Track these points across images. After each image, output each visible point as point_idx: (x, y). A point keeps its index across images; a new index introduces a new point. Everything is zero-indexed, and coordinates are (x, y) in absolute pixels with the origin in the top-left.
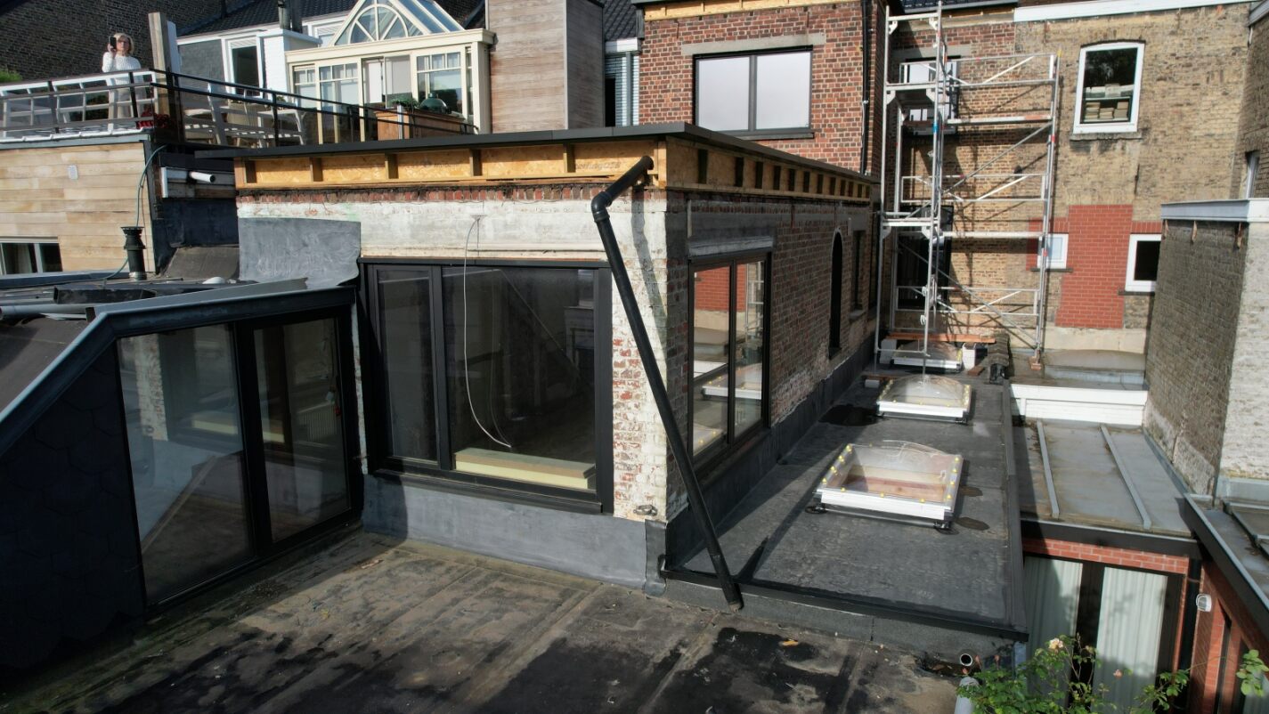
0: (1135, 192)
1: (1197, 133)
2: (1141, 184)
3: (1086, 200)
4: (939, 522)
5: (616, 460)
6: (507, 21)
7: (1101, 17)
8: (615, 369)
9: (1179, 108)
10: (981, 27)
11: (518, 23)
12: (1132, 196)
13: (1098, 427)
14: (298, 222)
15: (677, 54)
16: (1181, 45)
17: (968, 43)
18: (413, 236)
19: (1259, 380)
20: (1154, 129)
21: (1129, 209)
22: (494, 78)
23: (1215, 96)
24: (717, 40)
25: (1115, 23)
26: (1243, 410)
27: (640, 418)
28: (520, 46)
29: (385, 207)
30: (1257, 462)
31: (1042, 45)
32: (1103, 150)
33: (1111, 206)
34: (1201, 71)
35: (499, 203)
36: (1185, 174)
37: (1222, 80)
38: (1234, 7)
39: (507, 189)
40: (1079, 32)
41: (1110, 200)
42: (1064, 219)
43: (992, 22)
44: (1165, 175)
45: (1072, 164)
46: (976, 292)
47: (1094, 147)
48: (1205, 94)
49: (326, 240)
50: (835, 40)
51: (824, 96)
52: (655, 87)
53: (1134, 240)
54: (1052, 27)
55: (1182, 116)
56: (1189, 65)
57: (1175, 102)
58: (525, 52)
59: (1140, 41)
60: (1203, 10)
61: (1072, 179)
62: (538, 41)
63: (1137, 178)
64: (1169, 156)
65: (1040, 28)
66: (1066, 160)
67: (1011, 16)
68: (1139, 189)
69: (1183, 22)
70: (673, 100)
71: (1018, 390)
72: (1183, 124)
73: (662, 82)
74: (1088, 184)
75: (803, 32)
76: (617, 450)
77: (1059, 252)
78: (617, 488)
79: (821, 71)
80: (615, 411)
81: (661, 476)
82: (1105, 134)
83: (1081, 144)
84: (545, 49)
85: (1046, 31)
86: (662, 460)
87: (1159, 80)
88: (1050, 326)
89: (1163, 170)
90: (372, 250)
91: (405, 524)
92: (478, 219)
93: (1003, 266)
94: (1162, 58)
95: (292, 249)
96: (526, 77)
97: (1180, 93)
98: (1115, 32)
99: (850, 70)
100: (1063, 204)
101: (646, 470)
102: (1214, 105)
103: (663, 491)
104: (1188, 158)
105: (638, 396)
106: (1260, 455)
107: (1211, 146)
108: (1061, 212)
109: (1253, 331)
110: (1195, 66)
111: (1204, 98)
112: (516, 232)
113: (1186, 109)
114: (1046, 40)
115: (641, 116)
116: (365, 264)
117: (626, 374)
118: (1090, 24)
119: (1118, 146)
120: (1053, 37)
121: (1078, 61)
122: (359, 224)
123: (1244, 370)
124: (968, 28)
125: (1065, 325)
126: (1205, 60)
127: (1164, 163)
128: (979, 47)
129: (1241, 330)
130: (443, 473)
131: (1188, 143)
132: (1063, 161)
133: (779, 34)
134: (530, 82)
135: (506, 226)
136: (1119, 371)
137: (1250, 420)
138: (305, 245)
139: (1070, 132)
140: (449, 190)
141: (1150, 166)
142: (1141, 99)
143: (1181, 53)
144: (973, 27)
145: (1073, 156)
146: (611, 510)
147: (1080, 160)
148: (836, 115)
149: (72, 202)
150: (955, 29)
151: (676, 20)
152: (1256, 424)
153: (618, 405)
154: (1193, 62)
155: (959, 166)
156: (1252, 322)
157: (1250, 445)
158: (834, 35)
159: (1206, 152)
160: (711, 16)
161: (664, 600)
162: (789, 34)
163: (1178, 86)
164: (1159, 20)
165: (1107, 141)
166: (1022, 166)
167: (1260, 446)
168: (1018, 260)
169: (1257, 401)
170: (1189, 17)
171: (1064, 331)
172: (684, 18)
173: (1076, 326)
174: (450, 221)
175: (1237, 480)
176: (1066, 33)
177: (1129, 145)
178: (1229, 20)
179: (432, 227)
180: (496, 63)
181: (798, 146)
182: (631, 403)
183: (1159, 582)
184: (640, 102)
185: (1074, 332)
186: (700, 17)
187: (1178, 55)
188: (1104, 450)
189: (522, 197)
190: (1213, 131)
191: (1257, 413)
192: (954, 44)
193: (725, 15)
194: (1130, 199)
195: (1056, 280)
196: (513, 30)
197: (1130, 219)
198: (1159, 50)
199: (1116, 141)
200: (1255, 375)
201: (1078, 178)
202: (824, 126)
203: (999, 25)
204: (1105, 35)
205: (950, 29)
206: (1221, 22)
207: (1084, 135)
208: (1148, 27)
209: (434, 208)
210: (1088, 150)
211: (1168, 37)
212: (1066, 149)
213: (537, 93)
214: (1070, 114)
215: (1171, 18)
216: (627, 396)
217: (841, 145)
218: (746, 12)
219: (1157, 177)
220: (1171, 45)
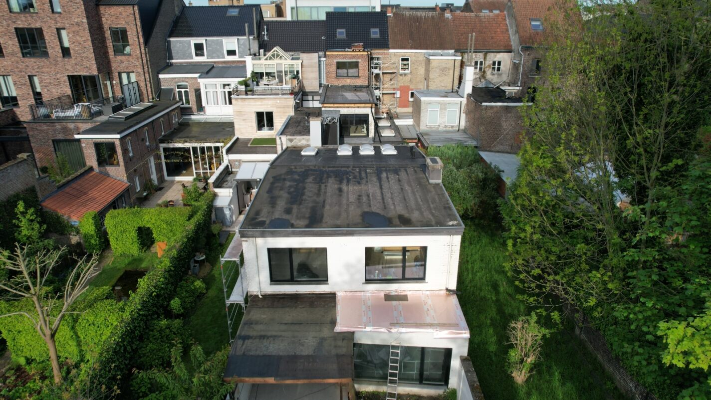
3: (402, 85)
4: (394, 136)
5: (369, 132)
6: (306, 58)
7: (403, 52)
11: (308, 59)
12: (409, 84)
13: (407, 126)
15: (333, 61)
17: (382, 55)
19: (423, 118)
20: (412, 72)
21: (409, 86)
22: (303, 69)
23: (421, 67)
24: (341, 59)
25: (405, 53)
26: (422, 121)
27: (372, 128)
31: (394, 57)
32: (405, 76)
35: (357, 108)
36: (417, 81)
37: (422, 65)
38: (422, 53)
40: (400, 54)
41: (406, 85)
42: (399, 88)
46: (384, 102)
47: (403, 75)
48: (419, 67)
49: (335, 112)
51: (361, 71)
53: (410, 92)
54: (396, 53)
57: (415, 68)
58: (310, 64)
59: (409, 57)
60: (418, 53)
61: (400, 81)
62: (312, 62)
63: (410, 81)
67: (389, 51)
70: (332, 70)
71: (395, 120)
72: (417, 72)
73: (330, 66)
74: (402, 82)
75: (357, 59)
77: (398, 94)
79: (360, 66)
80: (369, 127)
83: (401, 75)
84: (313, 64)
85: (393, 54)
87: (413, 64)
88: (397, 108)
89: (414, 80)
91: (344, 142)
92: (355, 110)
93: (389, 97)
94: (413, 60)
96: (310, 69)
98: (405, 55)
99: (365, 66)
100: (399, 86)
101: (372, 132)
102: (421, 69)
104: (418, 78)
106: (424, 127)
110: (417, 62)
112: (359, 111)
113: (417, 70)
115: (326, 73)
119: (407, 75)
120: (396, 55)
121: (400, 60)
122: (340, 110)
123: (422, 116)
124: (381, 52)
125: (400, 107)
126: (419, 61)
127: (414, 78)
129: (421, 112)
131: (417, 75)
132: (398, 78)
133: (353, 59)
136: (409, 116)
139: (400, 73)
141: (412, 78)
142: (410, 67)
143: (415, 60)
144: (383, 52)
146: (369, 137)
147: (401, 77)
148: (363, 74)
151: (333, 55)
152: (423, 123)
157: (423, 125)
158: (363, 60)
159: (420, 77)
160: (340, 55)
163: (415, 65)
164: (412, 54)
165: (405, 74)
166: (392, 78)
168: (392, 95)
170: (416, 54)
171: (400, 109)
173: (402, 107)
174: (351, 110)
175: (421, 130)
176: (398, 55)
177: (409, 75)
179: (349, 111)
180: (303, 66)
181: (357, 79)
184: (326, 70)
185: (402, 109)
186: (338, 55)
188: (408, 129)
190: (421, 73)
192: (379, 55)
195: (398, 99)
197: (410, 88)
202: (361, 76)
203: (387, 52)
206: (421, 55)
208: (410, 55)
212: (399, 75)
214: (399, 69)
215: (414, 54)
216: (371, 126)
217: (364, 79)
218: (346, 55)
220: (414, 58)
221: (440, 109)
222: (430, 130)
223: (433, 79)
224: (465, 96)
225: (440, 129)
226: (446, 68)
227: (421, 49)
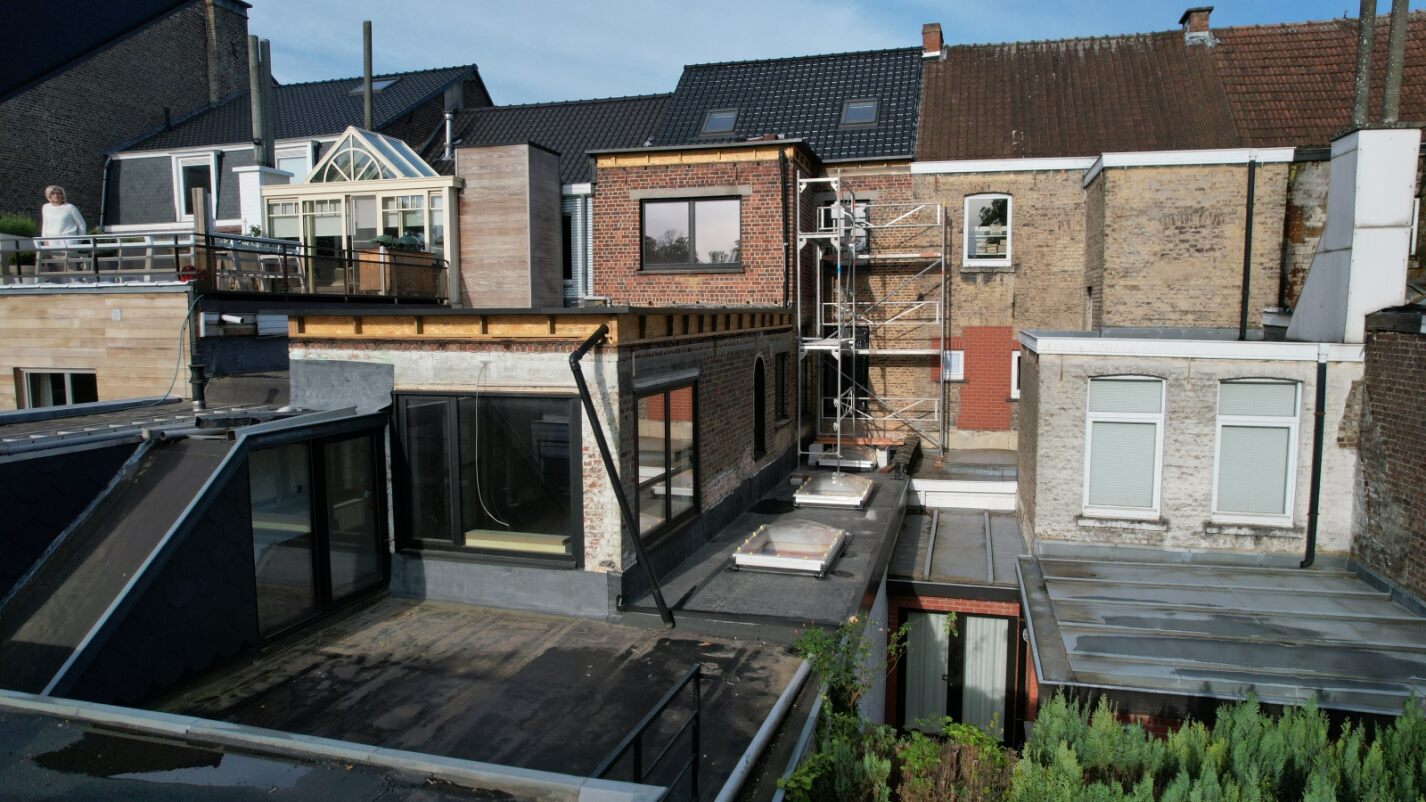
0: (1013, 316)
1: (1055, 269)
2: (1017, 309)
3: (976, 322)
4: (818, 572)
5: (586, 530)
6: (475, 169)
7: (977, 173)
8: (584, 467)
9: (1040, 249)
10: (885, 176)
11: (484, 171)
12: (1011, 319)
13: (981, 513)
14: (342, 364)
15: (626, 197)
16: (1038, 199)
17: (875, 189)
18: (435, 375)
19: (1054, 467)
20: (1024, 265)
21: (1009, 330)
22: (463, 218)
23: (1065, 240)
24: (660, 187)
25: (989, 178)
26: (1046, 489)
27: (602, 500)
28: (487, 191)
29: (414, 355)
30: (1058, 527)
31: (934, 194)
32: (987, 281)
33: (996, 327)
34: (1054, 220)
35: (501, 354)
36: (1049, 302)
37: (1069, 228)
38: (1072, 172)
39: (507, 344)
40: (962, 184)
41: (994, 323)
42: (959, 338)
43: (894, 173)
44: (1034, 302)
45: (963, 292)
46: (890, 401)
47: (980, 278)
48: (1058, 239)
49: (365, 378)
50: (760, 192)
51: (752, 238)
52: (607, 226)
53: (1015, 356)
54: (942, 179)
55: (1043, 255)
56: (1045, 215)
57: (1036, 244)
58: (492, 197)
59: (1008, 194)
60: (1051, 173)
61: (964, 304)
62: (504, 188)
63: (1014, 304)
64: (1036, 287)
65: (931, 179)
66: (958, 289)
67: (909, 169)
68: (1016, 314)
69: (1038, 181)
70: (623, 237)
71: (918, 484)
72: (1045, 262)
73: (613, 221)
74: (977, 308)
75: (733, 184)
76: (587, 523)
77: (957, 366)
78: (587, 550)
79: (749, 217)
80: (585, 496)
81: (617, 539)
82: (986, 268)
83: (969, 276)
84: (510, 195)
85: (936, 182)
86: (618, 528)
87: (1025, 225)
88: (953, 429)
89: (1033, 299)
90: (403, 384)
91: (424, 589)
92: (486, 364)
93: (912, 378)
94: (1025, 208)
95: (336, 384)
96: (493, 218)
97: (1040, 237)
98: (989, 186)
99: (772, 216)
100: (958, 326)
101: (607, 536)
102: (1065, 248)
103: (619, 550)
104: (1050, 289)
105: (600, 485)
106: (1058, 523)
107: (1066, 280)
108: (956, 333)
109: (1047, 431)
110: (1050, 216)
111: (1058, 241)
112: (514, 374)
113: (1045, 249)
114: (937, 190)
115: (595, 250)
116: (397, 395)
117: (592, 470)
118: (971, 178)
119: (998, 278)
120: (942, 187)
121: (963, 208)
122: (393, 366)
123: (1045, 460)
124: (875, 177)
125: (965, 428)
126: (1056, 212)
127: (1033, 293)
128: (884, 193)
129: (1040, 431)
130: (457, 548)
131: (1049, 277)
132: (956, 290)
133: (713, 185)
134: (496, 222)
135: (506, 369)
136: (1001, 466)
137: (1051, 496)
138: (348, 381)
139: (960, 265)
140: (464, 344)
141: (1023, 295)
142: (1013, 241)
143: (1038, 205)
144: (879, 176)
145: (963, 285)
146: (583, 566)
147: (968, 289)
148: (762, 254)
149: (113, 339)
150: (865, 177)
151: (624, 169)
152: (1055, 499)
153: (587, 492)
154: (1048, 212)
155: (871, 293)
156: (1046, 425)
157: (1052, 515)
158: (759, 187)
159: (1063, 285)
160: (655, 167)
161: (621, 626)
162: (721, 184)
163: (1038, 231)
164: (1021, 178)
165: (989, 274)
166: (924, 293)
167: (1059, 516)
168: (923, 373)
169: (1054, 483)
170: (1042, 177)
171: (965, 433)
172: (632, 167)
173: (973, 429)
174: (464, 365)
175: (1045, 542)
176: (952, 185)
177: (1006, 277)
178: (1070, 183)
179: (450, 369)
180: (465, 204)
181: (732, 279)
182: (596, 490)
183: (1004, 624)
184: (594, 238)
185: (973, 435)
186: (646, 168)
187: (1037, 206)
188: (982, 530)
189: (517, 350)
190: (1066, 268)
191: (1055, 491)
192: (863, 190)
193: (667, 167)
194: (1009, 321)
195: (953, 388)
196: (480, 177)
197: (1010, 339)
198: (1022, 202)
199: (996, 273)
200: (1051, 463)
201: (969, 304)
202: (753, 262)
203: (899, 176)
204: (982, 188)
205: (861, 177)
206: (1064, 183)
207: (970, 268)
208: (1013, 183)
209: (452, 356)
210: (975, 281)
211: (1029, 192)
212: (957, 280)
213: (503, 232)
214: (959, 250)
215: (1029, 178)
216: (593, 485)
217: (767, 279)
218: (685, 165)
219: (1028, 304)
220: (1031, 198)
221: (1173, 414)
222: (1102, 544)
223: (1126, 274)
224: (1356, 329)
225: (1168, 545)
226: (1201, 211)
227: (1065, 154)
